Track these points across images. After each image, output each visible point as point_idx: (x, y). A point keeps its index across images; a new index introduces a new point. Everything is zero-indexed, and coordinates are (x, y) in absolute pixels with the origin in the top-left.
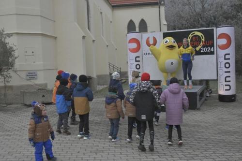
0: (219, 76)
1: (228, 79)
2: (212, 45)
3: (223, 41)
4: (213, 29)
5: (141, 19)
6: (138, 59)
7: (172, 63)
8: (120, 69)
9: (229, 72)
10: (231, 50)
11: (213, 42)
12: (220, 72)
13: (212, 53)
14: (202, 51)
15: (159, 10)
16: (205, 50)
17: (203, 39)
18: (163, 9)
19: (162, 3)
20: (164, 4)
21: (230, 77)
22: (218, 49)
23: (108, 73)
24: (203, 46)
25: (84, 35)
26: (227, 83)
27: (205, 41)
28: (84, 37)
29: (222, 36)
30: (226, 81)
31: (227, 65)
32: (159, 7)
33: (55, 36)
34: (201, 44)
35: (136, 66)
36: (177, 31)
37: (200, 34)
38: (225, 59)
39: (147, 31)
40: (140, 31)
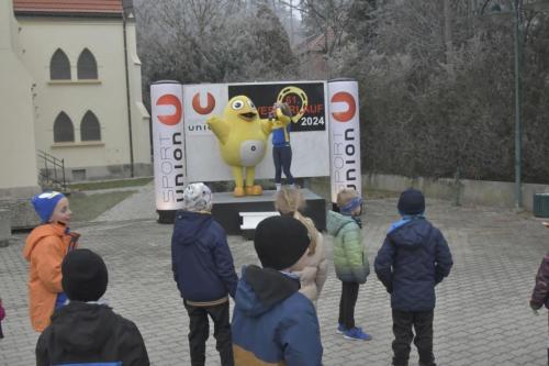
0: (334, 169)
1: (351, 175)
2: (321, 114)
3: (343, 107)
4: (322, 84)
5: (82, 49)
6: (177, 139)
7: (253, 148)
9: (353, 162)
10: (354, 123)
11: (323, 107)
12: (339, 163)
13: (321, 127)
14: (303, 124)
15: (125, 32)
16: (308, 121)
17: (305, 102)
18: (132, 30)
19: (131, 16)
20: (133, 20)
21: (353, 170)
22: (332, 119)
24: (306, 115)
25: (34, 81)
26: (351, 182)
27: (309, 107)
29: (339, 97)
30: (348, 179)
31: (350, 150)
32: (124, 26)
34: (302, 110)
35: (175, 153)
37: (299, 92)
38: (347, 139)
39: (95, 76)
40: (80, 77)
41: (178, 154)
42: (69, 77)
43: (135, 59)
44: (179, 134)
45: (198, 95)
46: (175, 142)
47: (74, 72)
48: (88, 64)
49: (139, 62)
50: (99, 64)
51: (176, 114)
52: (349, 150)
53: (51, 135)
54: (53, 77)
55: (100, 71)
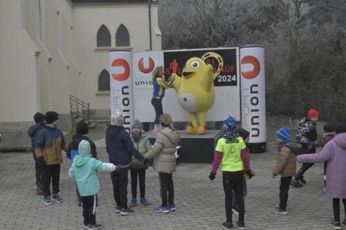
0: (243, 116)
1: (255, 120)
2: (234, 73)
3: (249, 67)
4: (235, 50)
5: (119, 24)
6: (125, 91)
7: (185, 99)
8: (89, 105)
9: (257, 110)
10: (260, 80)
11: (236, 68)
12: (245, 111)
13: (234, 83)
14: (219, 81)
15: (150, 12)
16: (223, 78)
17: (221, 64)
18: (155, 10)
20: (156, 3)
21: (257, 117)
22: (242, 78)
23: (69, 112)
24: (222, 74)
25: (38, 50)
26: (255, 126)
27: (224, 67)
28: (37, 54)
30: (253, 124)
32: (149, 7)
34: (219, 70)
35: (124, 100)
36: (184, 50)
37: (216, 56)
38: (252, 92)
39: (129, 45)
40: (117, 44)
41: (126, 102)
42: (110, 45)
43: (157, 31)
44: (127, 87)
45: (142, 59)
46: (123, 93)
47: (113, 41)
48: (123, 36)
49: (160, 33)
50: (131, 35)
51: (124, 73)
52: (254, 101)
53: (96, 86)
54: (99, 45)
55: (132, 41)
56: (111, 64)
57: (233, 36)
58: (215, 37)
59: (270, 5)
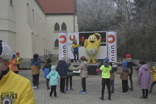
2: (105, 41)
3: (111, 39)
4: (106, 32)
5: (63, 23)
8: (51, 52)
9: (114, 55)
10: (115, 44)
11: (106, 39)
12: (109, 55)
13: (105, 45)
15: (74, 18)
17: (100, 38)
18: (76, 17)
19: (76, 13)
20: (77, 15)
21: (114, 58)
22: (108, 43)
23: (43, 55)
25: (32, 32)
27: (101, 39)
28: (32, 33)
29: (110, 36)
30: (112, 60)
31: (113, 52)
32: (74, 16)
33: (15, 32)
36: (87, 32)
37: (99, 35)
38: (112, 48)
39: (66, 30)
40: (62, 30)
41: (65, 51)
42: (59, 30)
43: (77, 25)
44: (65, 46)
45: (71, 35)
46: (64, 48)
47: (60, 29)
48: (64, 27)
49: (78, 26)
50: (67, 27)
51: (64, 41)
53: (54, 45)
54: (55, 30)
55: (67, 28)
56: (59, 37)
57: (105, 27)
58: (98, 28)
59: (119, 16)
